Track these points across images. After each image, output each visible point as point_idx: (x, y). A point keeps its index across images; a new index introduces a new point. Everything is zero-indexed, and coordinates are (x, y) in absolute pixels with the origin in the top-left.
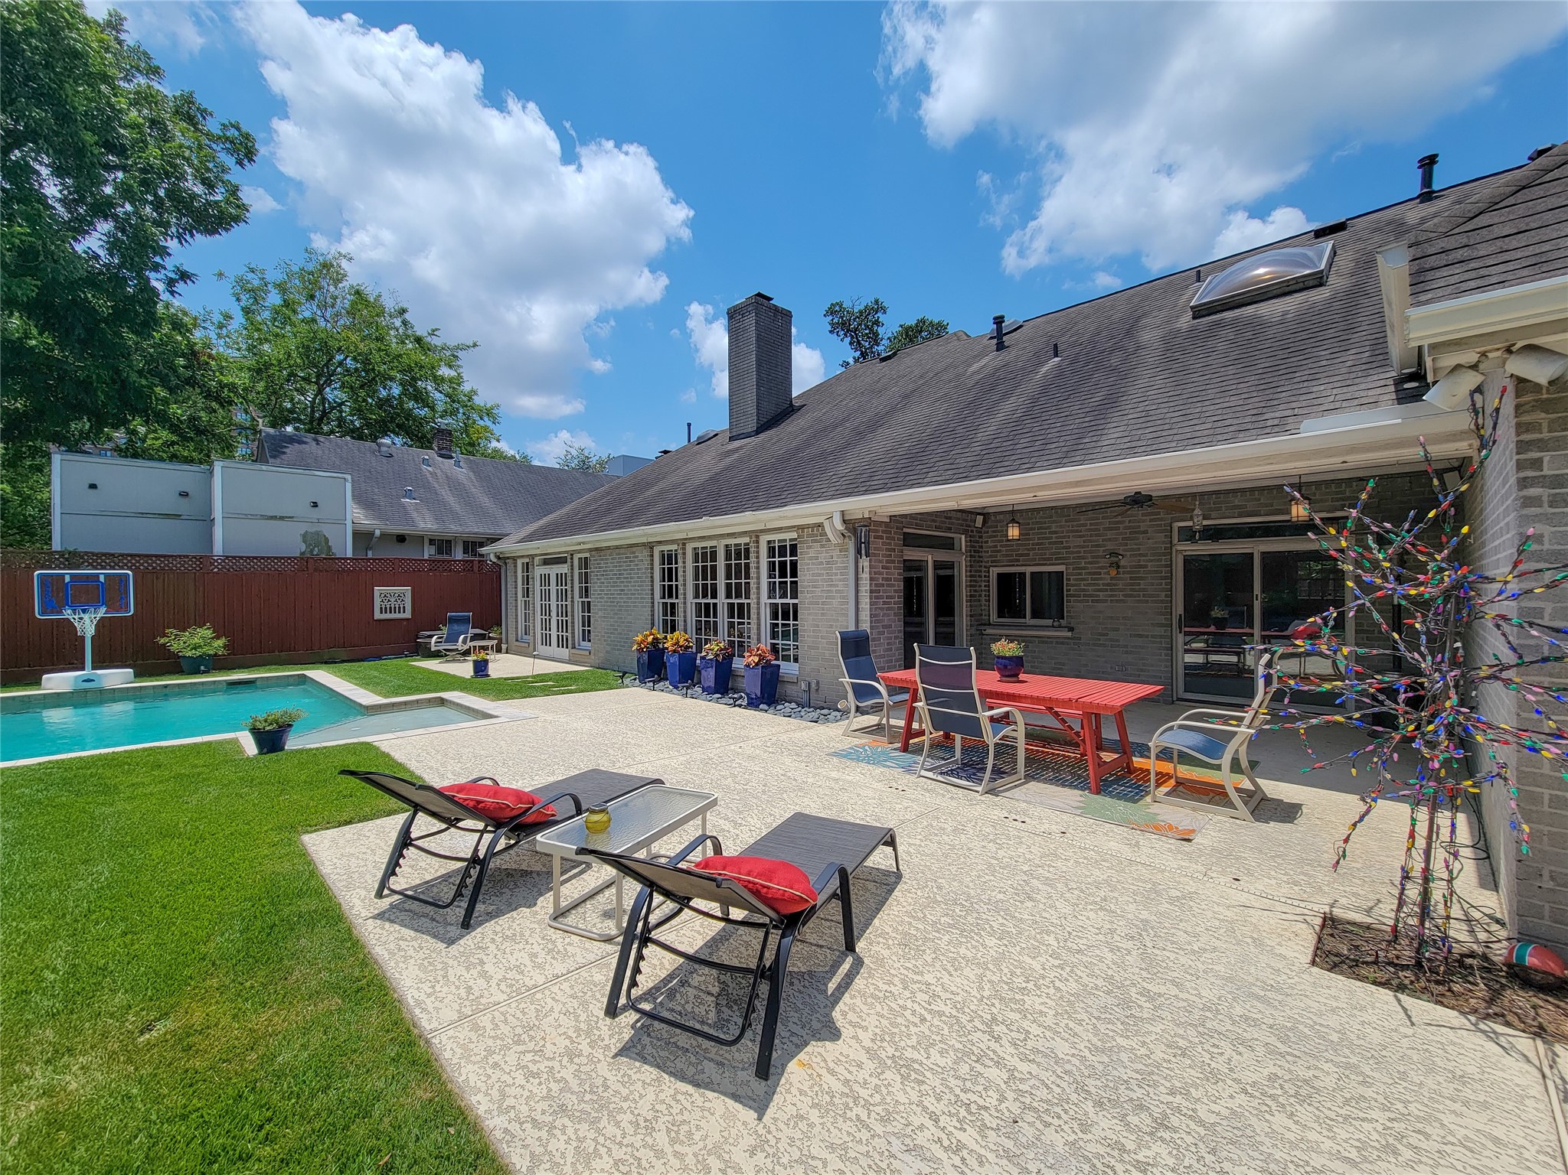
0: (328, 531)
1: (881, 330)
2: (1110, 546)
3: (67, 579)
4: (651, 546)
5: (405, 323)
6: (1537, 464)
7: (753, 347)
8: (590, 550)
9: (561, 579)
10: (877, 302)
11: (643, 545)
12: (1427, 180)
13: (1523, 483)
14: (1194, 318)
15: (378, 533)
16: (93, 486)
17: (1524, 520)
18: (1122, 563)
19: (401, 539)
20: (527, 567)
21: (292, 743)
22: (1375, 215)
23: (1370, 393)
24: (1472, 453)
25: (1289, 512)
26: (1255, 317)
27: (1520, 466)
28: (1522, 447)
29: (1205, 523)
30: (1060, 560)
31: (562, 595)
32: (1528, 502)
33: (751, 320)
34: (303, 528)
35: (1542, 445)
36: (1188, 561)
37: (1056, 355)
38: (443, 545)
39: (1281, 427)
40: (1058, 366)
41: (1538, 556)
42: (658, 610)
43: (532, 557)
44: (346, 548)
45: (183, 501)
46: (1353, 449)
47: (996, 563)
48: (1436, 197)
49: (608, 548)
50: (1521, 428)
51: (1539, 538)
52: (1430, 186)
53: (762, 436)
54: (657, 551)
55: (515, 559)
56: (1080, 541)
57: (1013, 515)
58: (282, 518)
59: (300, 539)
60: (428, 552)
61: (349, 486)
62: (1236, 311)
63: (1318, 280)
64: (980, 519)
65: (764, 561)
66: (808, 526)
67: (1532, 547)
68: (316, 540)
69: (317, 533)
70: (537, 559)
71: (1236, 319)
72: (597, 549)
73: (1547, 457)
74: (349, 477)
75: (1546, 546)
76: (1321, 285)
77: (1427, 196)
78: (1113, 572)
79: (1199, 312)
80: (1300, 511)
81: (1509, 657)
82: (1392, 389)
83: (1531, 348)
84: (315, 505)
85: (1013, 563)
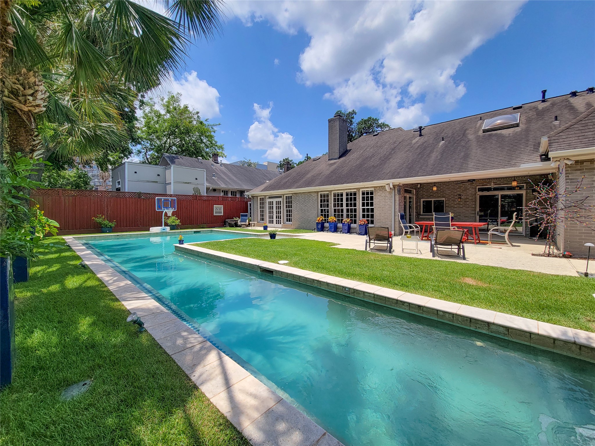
0: (200, 187)
1: (353, 120)
2: (458, 193)
3: (163, 200)
4: (318, 192)
5: (198, 117)
6: (568, 176)
7: (338, 132)
8: (292, 194)
9: (278, 203)
10: (353, 111)
11: (315, 192)
12: (544, 96)
13: (566, 179)
14: (483, 132)
15: (211, 188)
16: (136, 172)
17: (566, 185)
18: (462, 197)
19: (215, 190)
20: (262, 199)
21: (277, 237)
22: (529, 104)
23: (535, 158)
24: (556, 172)
25: (512, 184)
26: (500, 134)
27: (566, 177)
28: (566, 174)
29: (494, 186)
30: (443, 197)
31: (279, 208)
32: (567, 182)
33: (337, 124)
34: (193, 186)
35: (569, 173)
36: (481, 197)
37: (443, 140)
38: (226, 192)
39: (514, 165)
40: (443, 144)
41: (568, 191)
42: (320, 211)
43: (266, 196)
44: (204, 193)
45: (158, 177)
46: (532, 171)
47: (423, 198)
48: (546, 101)
49: (300, 193)
50: (566, 171)
51: (568, 188)
52: (544, 98)
53: (342, 159)
54: (319, 194)
55: (257, 197)
56: (450, 192)
57: (435, 184)
58: (188, 183)
59: (193, 190)
60: (222, 194)
61: (205, 173)
62: (495, 131)
63: (517, 125)
64: (419, 185)
65: (361, 196)
66: (378, 187)
67: (567, 190)
68: (196, 190)
69: (197, 188)
70: (267, 197)
71: (495, 134)
72: (295, 193)
73: (570, 175)
74: (205, 170)
75: (570, 189)
76: (518, 126)
77: (543, 101)
78: (459, 200)
79: (484, 131)
80: (514, 184)
81: (563, 207)
82: (539, 157)
83: (568, 159)
84: (196, 179)
85: (428, 197)
